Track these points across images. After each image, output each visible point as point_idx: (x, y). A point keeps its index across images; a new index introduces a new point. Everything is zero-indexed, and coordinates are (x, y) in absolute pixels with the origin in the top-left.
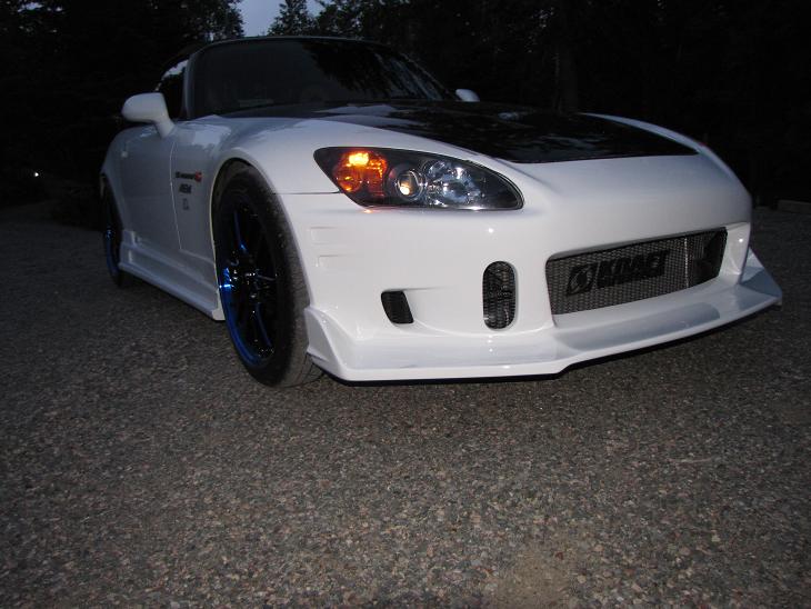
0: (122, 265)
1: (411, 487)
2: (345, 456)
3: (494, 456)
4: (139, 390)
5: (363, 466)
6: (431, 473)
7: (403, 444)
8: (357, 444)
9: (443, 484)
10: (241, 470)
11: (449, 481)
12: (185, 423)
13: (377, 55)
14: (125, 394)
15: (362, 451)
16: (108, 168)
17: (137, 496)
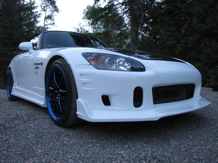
0: (12, 93)
1: (114, 156)
2: (89, 147)
3: (138, 147)
4: (17, 127)
5: (96, 150)
6: (119, 152)
7: (107, 144)
8: (92, 144)
9: (124, 155)
10: (55, 151)
11: (126, 154)
12: (33, 136)
13: (91, 40)
14: (12, 128)
15: (95, 146)
16: (11, 65)
17: (17, 160)
